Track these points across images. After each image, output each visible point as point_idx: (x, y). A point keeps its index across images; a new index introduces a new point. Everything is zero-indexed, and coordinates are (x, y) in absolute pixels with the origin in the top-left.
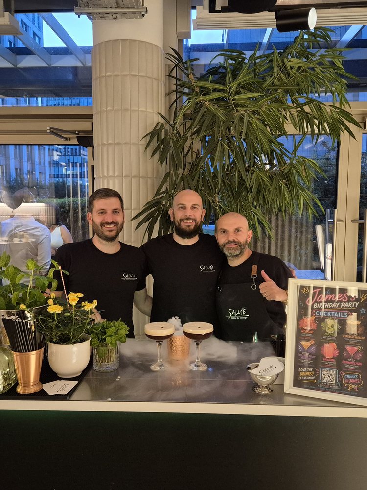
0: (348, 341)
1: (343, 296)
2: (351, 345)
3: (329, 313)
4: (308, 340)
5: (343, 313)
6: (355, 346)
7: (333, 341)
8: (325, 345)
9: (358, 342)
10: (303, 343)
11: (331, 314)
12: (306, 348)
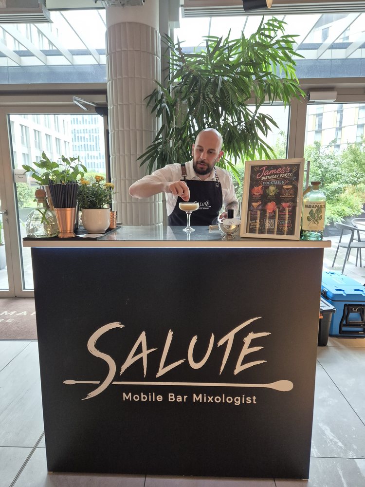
0: (283, 200)
1: (282, 170)
2: (285, 202)
3: (271, 183)
4: (257, 202)
5: (281, 181)
6: (288, 202)
7: (273, 200)
8: (268, 204)
9: (290, 199)
10: (254, 204)
11: (273, 183)
12: (255, 207)
